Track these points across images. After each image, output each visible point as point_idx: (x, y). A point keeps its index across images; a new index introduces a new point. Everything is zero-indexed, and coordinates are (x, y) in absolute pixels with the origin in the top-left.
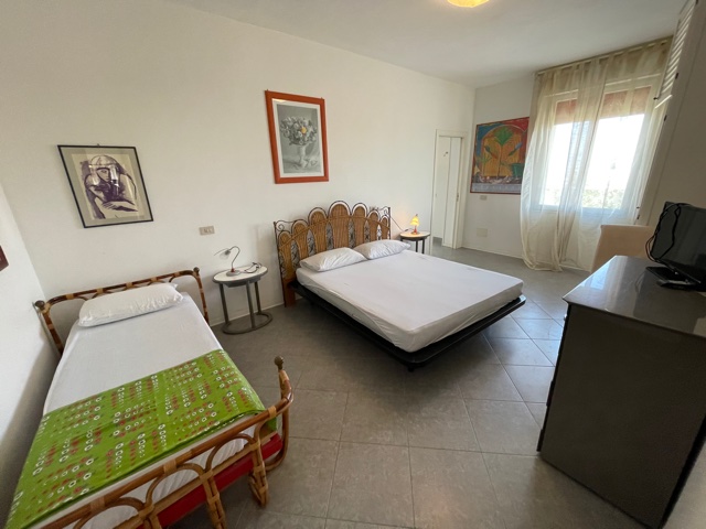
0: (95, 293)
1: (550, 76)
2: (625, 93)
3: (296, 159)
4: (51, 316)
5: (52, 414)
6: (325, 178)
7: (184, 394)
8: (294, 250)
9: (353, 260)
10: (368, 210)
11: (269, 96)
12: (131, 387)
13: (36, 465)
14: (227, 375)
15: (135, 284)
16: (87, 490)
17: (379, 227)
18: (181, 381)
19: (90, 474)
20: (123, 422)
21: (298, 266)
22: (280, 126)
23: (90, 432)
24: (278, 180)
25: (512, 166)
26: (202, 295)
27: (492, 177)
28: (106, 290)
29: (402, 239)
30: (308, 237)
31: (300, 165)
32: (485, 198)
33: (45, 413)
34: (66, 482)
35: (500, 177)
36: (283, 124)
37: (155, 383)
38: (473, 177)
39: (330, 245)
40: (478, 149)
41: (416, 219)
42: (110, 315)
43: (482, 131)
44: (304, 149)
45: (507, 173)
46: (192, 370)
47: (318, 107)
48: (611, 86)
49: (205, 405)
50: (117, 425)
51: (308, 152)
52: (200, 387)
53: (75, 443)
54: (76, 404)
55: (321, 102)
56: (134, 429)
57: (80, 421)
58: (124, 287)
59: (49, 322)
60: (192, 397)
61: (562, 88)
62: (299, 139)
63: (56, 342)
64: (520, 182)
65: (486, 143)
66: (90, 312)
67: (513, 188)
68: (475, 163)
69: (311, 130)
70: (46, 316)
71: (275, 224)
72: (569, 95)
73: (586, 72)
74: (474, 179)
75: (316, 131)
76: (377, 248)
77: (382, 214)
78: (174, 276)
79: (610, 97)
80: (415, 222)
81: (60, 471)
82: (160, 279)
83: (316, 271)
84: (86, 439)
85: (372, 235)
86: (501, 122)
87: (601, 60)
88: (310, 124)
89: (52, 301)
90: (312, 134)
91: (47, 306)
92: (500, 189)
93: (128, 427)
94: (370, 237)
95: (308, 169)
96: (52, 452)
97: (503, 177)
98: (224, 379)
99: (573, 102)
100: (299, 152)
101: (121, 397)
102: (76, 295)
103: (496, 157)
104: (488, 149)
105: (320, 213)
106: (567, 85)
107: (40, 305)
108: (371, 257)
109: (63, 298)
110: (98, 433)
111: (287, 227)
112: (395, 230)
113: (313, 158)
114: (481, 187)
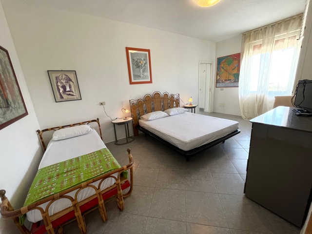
0: (59, 128)
1: (249, 35)
2: (284, 39)
3: (139, 74)
4: (42, 136)
5: (41, 169)
6: (151, 82)
7: (91, 163)
8: (138, 112)
9: (163, 116)
10: (169, 95)
11: (127, 49)
12: (71, 161)
13: (35, 185)
14: (108, 156)
15: (74, 125)
16: (53, 193)
17: (175, 103)
18: (90, 158)
19: (54, 188)
20: (67, 172)
21: (140, 119)
22: (132, 61)
23: (55, 175)
24: (131, 83)
25: (234, 75)
26: (100, 129)
27: (226, 80)
28: (63, 127)
29: (185, 107)
30: (144, 106)
31: (140, 77)
32: (222, 90)
33: (39, 169)
34: (46, 190)
35: (229, 80)
36: (133, 60)
37: (80, 159)
38: (217, 80)
39: (153, 110)
40: (218, 68)
41: (191, 99)
42: (64, 136)
43: (220, 61)
44: (142, 70)
45: (232, 78)
46: (95, 155)
47: (147, 53)
48: (277, 36)
49: (99, 167)
50: (65, 173)
51: (144, 71)
52: (97, 160)
53: (49, 178)
54: (51, 166)
55: (148, 51)
56: (72, 174)
57: (51, 172)
58: (70, 126)
59: (41, 138)
60: (94, 164)
61: (255, 39)
62: (139, 66)
63: (44, 146)
64: (238, 81)
65: (222, 66)
66: (57, 135)
67: (235, 84)
68: (217, 74)
69: (144, 62)
70: (40, 136)
71: (130, 101)
72: (258, 42)
73: (265, 31)
74: (217, 81)
75: (146, 63)
76: (173, 111)
77: (175, 97)
78: (89, 122)
79: (277, 41)
80: (191, 100)
81: (44, 187)
82: (83, 123)
83: (147, 120)
84: (54, 177)
85: (172, 106)
86: (228, 56)
87: (272, 26)
88: (144, 60)
89: (43, 131)
90: (145, 64)
91: (41, 132)
92: (229, 85)
93: (69, 173)
94: (171, 107)
95: (143, 78)
96: (41, 181)
97: (230, 80)
98: (107, 158)
99: (261, 45)
100: (140, 71)
101: (67, 164)
102: (52, 129)
103: (227, 71)
104: (223, 68)
105: (148, 96)
106: (257, 38)
107: (38, 131)
108: (171, 114)
109: (47, 130)
110: (58, 175)
111: (135, 102)
112: (182, 104)
113: (145, 74)
114: (221, 85)
